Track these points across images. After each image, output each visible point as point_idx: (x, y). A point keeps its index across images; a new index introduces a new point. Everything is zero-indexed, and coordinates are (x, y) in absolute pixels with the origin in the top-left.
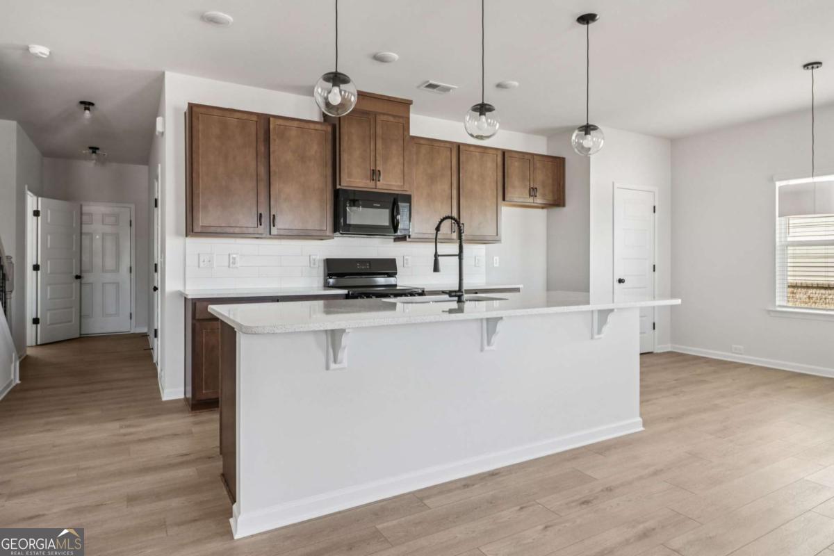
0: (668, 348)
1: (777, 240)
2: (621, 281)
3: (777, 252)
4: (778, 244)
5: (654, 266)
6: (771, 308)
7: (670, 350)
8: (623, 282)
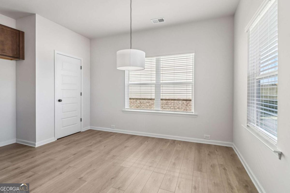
0: (89, 128)
1: (126, 83)
2: (60, 101)
3: (126, 87)
4: (126, 84)
5: (81, 93)
6: (124, 110)
7: (89, 129)
8: (61, 101)
